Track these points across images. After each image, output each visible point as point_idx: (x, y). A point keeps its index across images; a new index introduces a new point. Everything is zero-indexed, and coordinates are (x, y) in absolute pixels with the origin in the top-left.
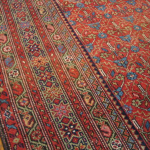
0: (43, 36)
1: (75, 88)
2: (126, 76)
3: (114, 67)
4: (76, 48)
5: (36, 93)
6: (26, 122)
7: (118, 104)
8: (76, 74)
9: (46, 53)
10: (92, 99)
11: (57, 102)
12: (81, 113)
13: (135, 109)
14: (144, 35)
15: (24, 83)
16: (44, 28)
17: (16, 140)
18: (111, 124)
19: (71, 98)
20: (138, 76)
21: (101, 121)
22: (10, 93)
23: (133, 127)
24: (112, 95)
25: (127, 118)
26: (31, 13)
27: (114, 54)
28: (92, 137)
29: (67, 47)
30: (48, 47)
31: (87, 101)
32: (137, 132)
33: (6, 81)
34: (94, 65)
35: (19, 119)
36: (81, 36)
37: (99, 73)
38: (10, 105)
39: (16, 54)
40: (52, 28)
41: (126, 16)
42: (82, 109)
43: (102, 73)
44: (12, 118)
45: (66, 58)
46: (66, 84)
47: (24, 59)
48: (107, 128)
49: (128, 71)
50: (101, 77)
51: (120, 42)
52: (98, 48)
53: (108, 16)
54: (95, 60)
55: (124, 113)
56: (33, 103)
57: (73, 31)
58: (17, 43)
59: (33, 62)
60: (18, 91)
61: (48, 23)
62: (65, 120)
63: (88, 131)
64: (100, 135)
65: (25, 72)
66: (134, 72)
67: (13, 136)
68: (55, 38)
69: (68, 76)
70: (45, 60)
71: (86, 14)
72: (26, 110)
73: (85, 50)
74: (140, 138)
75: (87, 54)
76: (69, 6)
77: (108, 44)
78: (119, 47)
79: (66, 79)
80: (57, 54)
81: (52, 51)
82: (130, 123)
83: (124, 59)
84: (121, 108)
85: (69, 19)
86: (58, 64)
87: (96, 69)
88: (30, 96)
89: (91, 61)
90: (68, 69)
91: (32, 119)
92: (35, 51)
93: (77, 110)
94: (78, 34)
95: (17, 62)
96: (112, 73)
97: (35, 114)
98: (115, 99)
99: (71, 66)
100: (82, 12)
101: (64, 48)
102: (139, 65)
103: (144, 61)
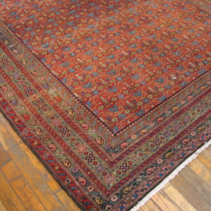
0: (31, 80)
1: (61, 108)
2: (92, 94)
3: (84, 90)
4: (56, 83)
5: (38, 117)
6: (38, 133)
7: (89, 111)
8: (60, 100)
9: (37, 91)
10: (73, 111)
11: (53, 118)
12: (68, 121)
13: (100, 111)
14: (101, 63)
15: (29, 113)
16: (30, 75)
17: (36, 143)
18: (88, 122)
19: (61, 114)
20: (100, 91)
21: (81, 122)
22: (23, 120)
23: (101, 121)
24: (85, 106)
25: (96, 117)
26: (17, 65)
27: (82, 81)
28: (78, 132)
29: (50, 84)
30: (37, 87)
31: (70, 113)
32: (103, 123)
33: (18, 114)
34: (70, 91)
35: (33, 133)
36: (57, 75)
37: (74, 96)
38: (25, 126)
39: (17, 96)
40: (35, 73)
41: (86, 51)
42: (69, 119)
43: (76, 95)
44: (29, 133)
45: (51, 92)
46: (55, 107)
47: (24, 98)
48: (85, 125)
49: (93, 90)
50: (76, 98)
51: (84, 71)
52: (71, 79)
53: (73, 54)
54: (70, 88)
55: (94, 115)
56: (38, 123)
57: (50, 72)
58: (15, 89)
59: (31, 99)
60: (27, 118)
61: (32, 70)
62: (60, 127)
63: (75, 129)
64: (82, 130)
65: (28, 106)
66: (96, 90)
67: (33, 142)
68: (40, 80)
69: (56, 102)
70: (38, 96)
71: (57, 57)
72: (36, 127)
73: (62, 83)
74: (106, 126)
75: (64, 85)
76: (43, 53)
77: (77, 75)
78: (84, 76)
79: (54, 104)
80: (44, 90)
81: (41, 89)
82: (98, 119)
83: (89, 83)
84: (92, 113)
85: (45, 64)
86: (46, 96)
87: (72, 94)
88: (36, 119)
89: (68, 89)
90: (54, 98)
91: (41, 131)
92: (29, 92)
93: (65, 120)
94: (54, 73)
95: (20, 101)
96: (82, 94)
97: (42, 127)
98: (87, 108)
99: (56, 96)
100: (53, 56)
101: (48, 85)
102: (100, 84)
103: (103, 81)
